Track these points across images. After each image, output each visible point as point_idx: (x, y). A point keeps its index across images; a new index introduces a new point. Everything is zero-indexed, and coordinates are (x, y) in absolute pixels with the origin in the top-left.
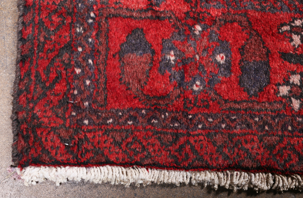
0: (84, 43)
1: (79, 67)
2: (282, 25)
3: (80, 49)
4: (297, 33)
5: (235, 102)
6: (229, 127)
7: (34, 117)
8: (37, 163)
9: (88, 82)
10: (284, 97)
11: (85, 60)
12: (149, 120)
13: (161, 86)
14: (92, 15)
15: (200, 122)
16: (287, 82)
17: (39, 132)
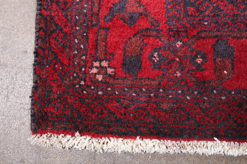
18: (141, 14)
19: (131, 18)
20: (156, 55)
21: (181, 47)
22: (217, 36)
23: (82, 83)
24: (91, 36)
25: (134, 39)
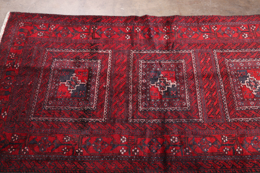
18: (33, 32)
19: (33, 30)
20: (23, 35)
21: (23, 40)
22: (24, 46)
23: (19, 21)
24: (30, 23)
25: (27, 31)
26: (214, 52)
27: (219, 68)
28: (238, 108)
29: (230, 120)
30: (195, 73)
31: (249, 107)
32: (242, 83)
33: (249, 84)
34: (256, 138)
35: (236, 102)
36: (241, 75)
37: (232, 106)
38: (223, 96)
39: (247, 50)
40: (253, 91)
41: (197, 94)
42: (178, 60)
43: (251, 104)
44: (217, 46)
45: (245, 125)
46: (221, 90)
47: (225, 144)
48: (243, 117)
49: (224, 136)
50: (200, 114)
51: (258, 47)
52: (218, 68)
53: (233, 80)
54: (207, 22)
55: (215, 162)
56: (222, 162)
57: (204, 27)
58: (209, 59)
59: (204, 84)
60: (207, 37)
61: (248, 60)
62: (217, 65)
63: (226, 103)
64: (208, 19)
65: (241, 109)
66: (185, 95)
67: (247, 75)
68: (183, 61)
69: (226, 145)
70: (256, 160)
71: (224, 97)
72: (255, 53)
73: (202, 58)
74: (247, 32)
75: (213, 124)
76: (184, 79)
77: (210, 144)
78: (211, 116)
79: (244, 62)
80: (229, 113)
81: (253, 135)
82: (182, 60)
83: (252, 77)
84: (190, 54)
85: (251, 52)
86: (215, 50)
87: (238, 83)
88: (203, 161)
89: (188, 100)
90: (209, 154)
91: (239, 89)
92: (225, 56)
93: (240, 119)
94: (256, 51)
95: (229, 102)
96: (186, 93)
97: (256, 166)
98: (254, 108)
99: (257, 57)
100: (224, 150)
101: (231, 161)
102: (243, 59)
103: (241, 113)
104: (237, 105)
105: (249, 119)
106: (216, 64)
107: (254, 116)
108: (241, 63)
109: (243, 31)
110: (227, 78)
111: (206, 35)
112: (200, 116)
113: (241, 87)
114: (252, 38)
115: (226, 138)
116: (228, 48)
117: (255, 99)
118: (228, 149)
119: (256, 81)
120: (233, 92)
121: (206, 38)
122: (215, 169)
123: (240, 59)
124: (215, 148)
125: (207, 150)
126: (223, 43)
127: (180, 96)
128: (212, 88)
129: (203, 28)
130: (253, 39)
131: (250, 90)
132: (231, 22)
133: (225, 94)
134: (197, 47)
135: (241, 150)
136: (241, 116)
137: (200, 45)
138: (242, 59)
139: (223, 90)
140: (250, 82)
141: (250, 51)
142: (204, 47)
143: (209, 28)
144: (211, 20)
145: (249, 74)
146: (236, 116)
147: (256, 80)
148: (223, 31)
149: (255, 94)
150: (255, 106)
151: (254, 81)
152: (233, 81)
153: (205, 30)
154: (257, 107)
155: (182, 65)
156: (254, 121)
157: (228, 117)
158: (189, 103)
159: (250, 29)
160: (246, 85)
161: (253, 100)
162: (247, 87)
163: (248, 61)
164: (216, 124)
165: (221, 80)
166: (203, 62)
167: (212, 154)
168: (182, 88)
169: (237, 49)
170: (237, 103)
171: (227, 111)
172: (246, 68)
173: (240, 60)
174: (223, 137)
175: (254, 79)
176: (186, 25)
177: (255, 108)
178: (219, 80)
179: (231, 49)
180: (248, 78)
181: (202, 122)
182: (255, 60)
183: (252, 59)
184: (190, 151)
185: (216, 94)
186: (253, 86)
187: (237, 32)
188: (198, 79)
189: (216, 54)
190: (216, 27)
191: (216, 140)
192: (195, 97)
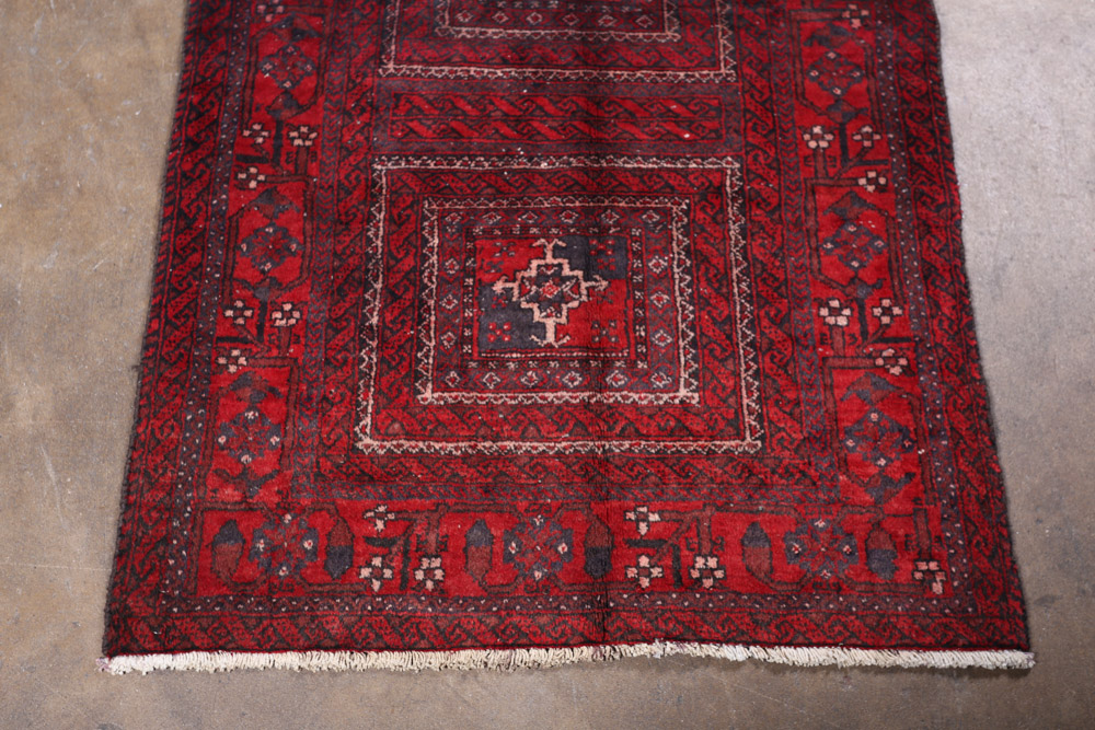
0: (179, 536)
1: (172, 558)
2: (367, 512)
3: (175, 542)
4: (380, 519)
5: (320, 585)
6: (311, 609)
7: (126, 607)
8: (126, 651)
9: (180, 572)
10: (366, 578)
11: (179, 551)
12: (236, 606)
13: (249, 572)
14: (189, 509)
15: (283, 606)
16: (368, 564)
17: (130, 622)
26: (728, 163)
27: (636, 165)
28: (435, 207)
29: (379, 167)
30: (611, 73)
31: (436, 250)
32: (556, 247)
33: (549, 273)
34: (294, 247)
35: (462, 207)
36: (599, 252)
37: (446, 187)
38: (493, 162)
39: (742, 304)
40: (514, 280)
41: (507, 70)
42: (676, 15)
43: (447, 261)
44: (763, 179)
45: (351, 221)
46: (520, 156)
47: (284, 132)
48: (389, 220)
49: (313, 135)
50: (415, 67)
51: (767, 360)
52: (638, 162)
53: (570, 208)
54: (910, 154)
55: (219, 91)
56: (215, 110)
57: (877, 137)
58: (687, 136)
59: (552, 97)
60: (813, 144)
61: (681, 295)
62: (654, 163)
63: (457, 167)
64: (928, 158)
65: (426, 218)
66: (505, 26)
67: (597, 277)
68: (671, 34)
69: (278, 137)
70: (204, 229)
71: (486, 164)
72: (729, 337)
73: (692, 108)
74: (857, 328)
75: (371, 105)
76: (581, 29)
77: (288, 85)
78: (402, 102)
79: (673, 279)
80: (415, 172)
81: (309, 240)
82: (675, 31)
83: (585, 292)
84: (715, 65)
85: (731, 320)
86: (737, 165)
87: (554, 231)
88: (227, 54)
89: (482, 33)
90: (251, 75)
91: (525, 228)
92: (704, 203)
93: (381, 206)
94: (741, 345)
95: (462, 180)
96: (516, 31)
97: (182, 224)
98: (427, 268)
99: (705, 340)
100: (257, 127)
101: (215, 142)
102: (688, 278)
103: (408, 217)
104: (447, 206)
105: (380, 239)
106: (658, 158)
107: (392, 262)
108: (666, 264)
109: (862, 307)
110: (584, 188)
111: (829, 142)
112: (405, 66)
113: (536, 238)
114: (822, 343)
115: (304, 141)
116: (750, 220)
117: (470, 281)
118: (260, 140)
119: (564, 307)
120: (512, 203)
121: (807, 137)
122: (194, 84)
123: (688, 263)
124: (273, 97)
125: (269, 71)
126: (779, 205)
127: (500, 9)
128: (536, 124)
129: (867, 129)
130: (815, 348)
131: (519, 271)
132: (923, 261)
133: (505, 170)
134: (752, 96)
135: (253, 184)
136: (395, 212)
137: (767, 109)
138: (687, 271)
139: (522, 167)
140: (560, 279)
141: (738, 315)
142: (755, 124)
143: (869, 157)
144: (924, 172)
145: (605, 283)
146: (396, 192)
147: (568, 308)
148: (858, 219)
149: (494, 289)
150: (436, 273)
151: (564, 298)
152: (565, 209)
153: (858, 137)
154: (433, 283)
155: (651, 29)
156: (369, 258)
157: (393, 165)
158: (469, 36)
159: (879, 346)
160: (544, 258)
161: (466, 272)
162: (535, 263)
163: (677, 293)
164: (366, 115)
165: (570, 163)
166: (670, 111)
167: (252, 85)
168: (536, 18)
169: (745, 258)
170: (457, 211)
171: (421, 164)
172: (639, 278)
173: (685, 263)
174: (311, 130)
175: (574, 299)
176: (885, 64)
177: (426, 274)
178: (570, 156)
179: (743, 232)
180: (579, 273)
181: (380, 71)
182: (682, 326)
183: (692, 316)
184: (268, 18)
185: (505, 137)
186: (539, 286)
187: (857, 280)
188: (577, 80)
189: (718, 170)
190: (879, 188)
191: (300, 107)
192: (493, 58)
